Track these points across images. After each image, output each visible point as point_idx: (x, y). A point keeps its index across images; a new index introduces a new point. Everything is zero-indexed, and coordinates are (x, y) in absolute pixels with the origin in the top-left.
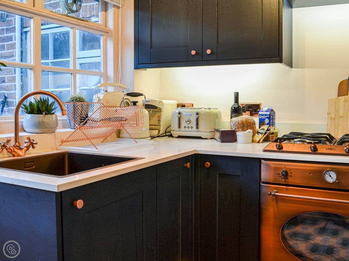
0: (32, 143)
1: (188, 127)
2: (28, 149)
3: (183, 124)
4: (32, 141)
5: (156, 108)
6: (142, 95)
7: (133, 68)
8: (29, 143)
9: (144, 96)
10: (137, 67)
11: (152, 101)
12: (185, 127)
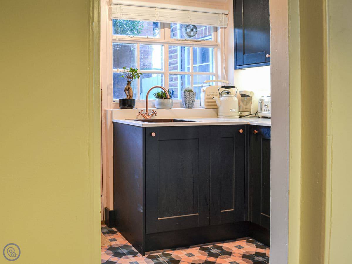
0: (154, 113)
1: (267, 110)
2: (152, 116)
3: (264, 108)
4: (155, 112)
5: (249, 96)
6: (234, 87)
7: (234, 69)
8: (153, 113)
9: (236, 88)
10: (236, 69)
11: (245, 91)
12: (265, 110)
